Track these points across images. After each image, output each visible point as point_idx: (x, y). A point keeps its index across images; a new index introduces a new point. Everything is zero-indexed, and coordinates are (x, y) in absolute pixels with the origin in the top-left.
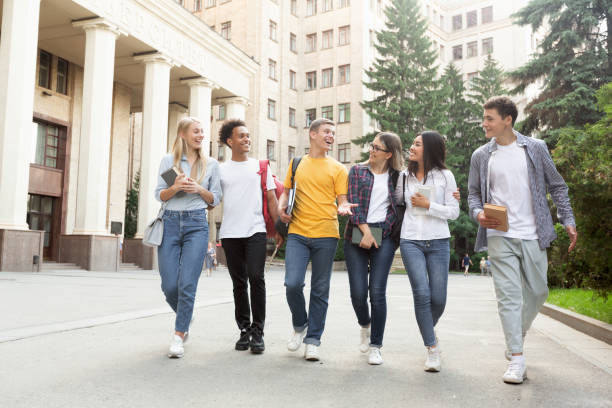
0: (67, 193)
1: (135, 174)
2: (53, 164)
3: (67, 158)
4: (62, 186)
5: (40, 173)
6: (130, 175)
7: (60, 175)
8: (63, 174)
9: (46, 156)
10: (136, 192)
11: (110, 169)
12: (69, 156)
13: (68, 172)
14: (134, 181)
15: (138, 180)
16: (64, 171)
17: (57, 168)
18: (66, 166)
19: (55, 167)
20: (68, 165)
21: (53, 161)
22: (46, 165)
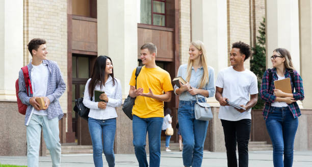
0: (179, 57)
1: (258, 25)
2: (161, 21)
3: (176, 13)
4: (174, 49)
5: (148, 33)
6: (253, 28)
7: (170, 34)
8: (174, 33)
9: (153, 13)
10: (261, 49)
11: (228, 22)
12: (179, 10)
13: (179, 30)
14: (258, 34)
15: (264, 33)
16: (174, 30)
17: (166, 26)
18: (176, 24)
19: (164, 25)
20: (179, 21)
21: (162, 19)
22: (154, 24)
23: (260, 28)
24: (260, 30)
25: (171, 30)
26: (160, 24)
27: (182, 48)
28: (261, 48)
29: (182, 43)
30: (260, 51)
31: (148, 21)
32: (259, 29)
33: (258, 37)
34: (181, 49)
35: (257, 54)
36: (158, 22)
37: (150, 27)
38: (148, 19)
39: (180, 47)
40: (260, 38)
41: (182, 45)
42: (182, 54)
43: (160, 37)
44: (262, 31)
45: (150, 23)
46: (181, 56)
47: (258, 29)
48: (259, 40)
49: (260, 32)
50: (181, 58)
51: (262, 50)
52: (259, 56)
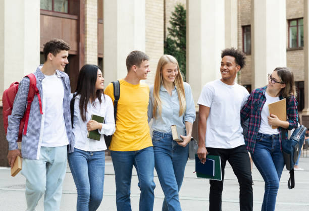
0: (84, 49)
1: (169, 16)
2: (63, 7)
5: (48, 21)
8: (78, 21)
13: (85, 18)
14: (169, 25)
16: (79, 17)
17: (69, 13)
18: (81, 11)
19: (66, 11)
20: (84, 8)
21: (64, 5)
22: (55, 10)
23: (172, 18)
24: (172, 20)
25: (75, 17)
26: (62, 11)
27: (88, 39)
28: (172, 41)
29: (88, 33)
30: (171, 44)
31: (48, 7)
32: (170, 20)
33: (169, 29)
34: (86, 41)
35: (169, 47)
36: (60, 8)
37: (51, 13)
38: (48, 4)
39: (86, 38)
40: (172, 30)
41: (88, 36)
42: (88, 46)
43: (62, 25)
44: (174, 22)
45: (50, 9)
46: (86, 48)
47: (168, 19)
48: (170, 32)
49: (171, 22)
50: (86, 51)
51: (173, 43)
52: (170, 49)
